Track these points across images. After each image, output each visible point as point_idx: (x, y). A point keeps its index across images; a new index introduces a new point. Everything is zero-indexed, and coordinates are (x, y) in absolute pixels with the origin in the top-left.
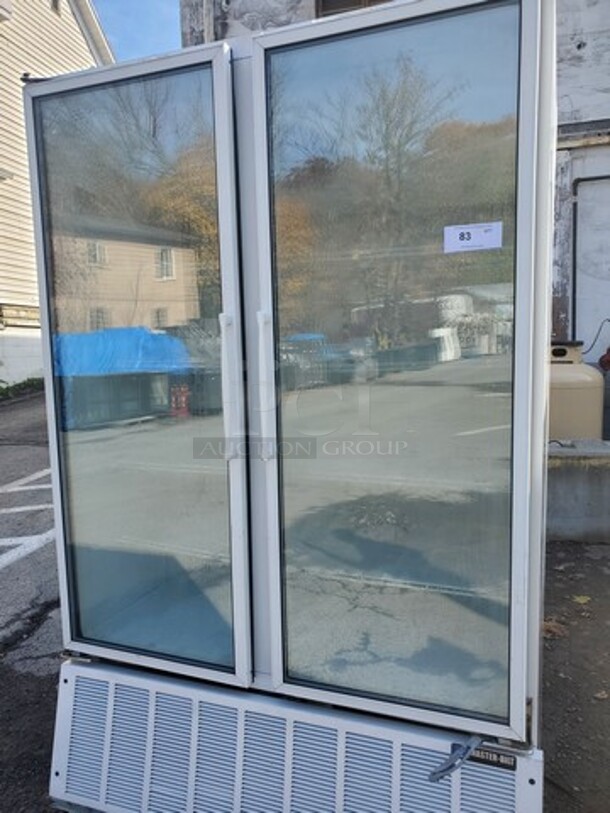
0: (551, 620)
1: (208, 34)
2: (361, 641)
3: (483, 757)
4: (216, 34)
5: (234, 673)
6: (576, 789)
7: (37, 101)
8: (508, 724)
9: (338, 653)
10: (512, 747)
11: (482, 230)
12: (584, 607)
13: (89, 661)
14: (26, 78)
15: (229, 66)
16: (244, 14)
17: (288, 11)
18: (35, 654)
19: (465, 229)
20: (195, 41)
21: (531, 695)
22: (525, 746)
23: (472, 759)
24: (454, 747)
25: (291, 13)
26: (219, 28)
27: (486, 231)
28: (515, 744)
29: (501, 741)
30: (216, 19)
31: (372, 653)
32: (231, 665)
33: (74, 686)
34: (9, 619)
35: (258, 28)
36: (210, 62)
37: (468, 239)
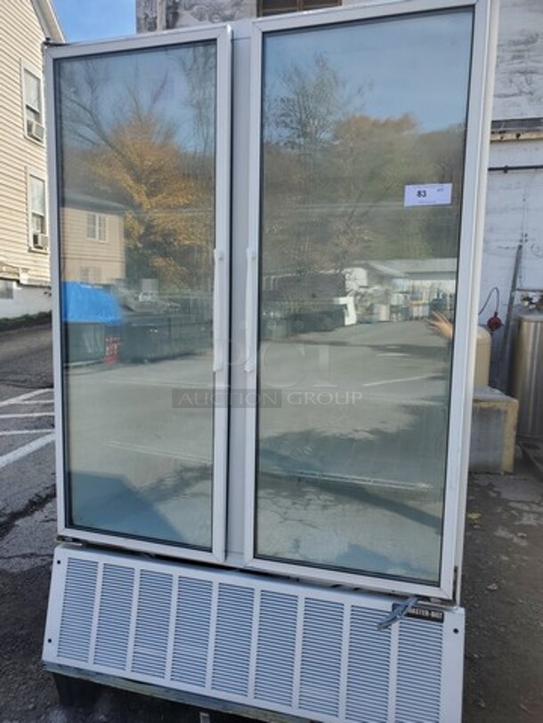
1: (161, 22)
3: (417, 613)
4: (167, 21)
5: (211, 552)
6: (476, 656)
7: (58, 63)
8: (439, 586)
10: (442, 604)
11: (435, 189)
12: (476, 521)
13: (80, 545)
14: (48, 44)
15: (230, 44)
16: (193, 6)
17: (233, 6)
18: (7, 555)
19: (422, 188)
20: (148, 26)
21: (457, 565)
22: (450, 603)
23: (409, 615)
24: (394, 606)
25: (235, 8)
26: (171, 16)
27: (438, 190)
28: (444, 601)
29: (432, 600)
30: (168, 8)
32: (209, 545)
33: (66, 567)
35: (205, 19)
36: (215, 40)
37: (424, 196)
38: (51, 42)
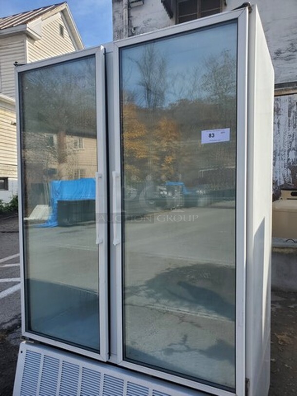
0: (283, 334)
2: (182, 340)
5: (99, 353)
7: (21, 75)
8: (235, 393)
9: (170, 345)
11: (220, 132)
13: (33, 342)
14: (16, 65)
15: (104, 56)
19: (211, 132)
27: (222, 133)
31: (187, 347)
32: (98, 349)
33: (25, 355)
34: (12, 318)
36: (94, 54)
37: (213, 137)
38: (17, 64)
